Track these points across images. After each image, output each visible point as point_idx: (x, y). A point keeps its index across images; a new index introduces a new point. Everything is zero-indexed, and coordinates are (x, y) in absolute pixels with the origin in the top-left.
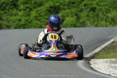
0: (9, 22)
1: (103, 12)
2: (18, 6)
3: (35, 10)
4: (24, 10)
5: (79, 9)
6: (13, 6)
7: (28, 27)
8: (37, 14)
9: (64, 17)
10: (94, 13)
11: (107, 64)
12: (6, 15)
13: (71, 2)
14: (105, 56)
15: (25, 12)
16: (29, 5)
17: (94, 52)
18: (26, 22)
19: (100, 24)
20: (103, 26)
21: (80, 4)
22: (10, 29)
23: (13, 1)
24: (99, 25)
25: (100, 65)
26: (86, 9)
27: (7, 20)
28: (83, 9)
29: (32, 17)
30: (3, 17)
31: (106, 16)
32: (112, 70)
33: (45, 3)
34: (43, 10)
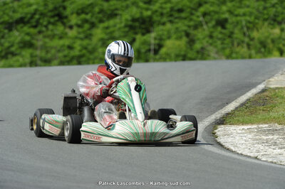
0: (47, 52)
1: (242, 28)
2: (66, 17)
3: (102, 25)
4: (79, 26)
5: (192, 23)
6: (56, 18)
7: (88, 62)
8: (107, 34)
9: (161, 39)
10: (224, 31)
11: (250, 136)
12: (41, 36)
13: (176, 8)
14: (246, 118)
15: (81, 30)
16: (88, 17)
17: (223, 112)
18: (84, 51)
19: (237, 53)
20: (243, 58)
21: (194, 12)
22: (51, 66)
23: (55, 8)
24: (234, 55)
25: (237, 138)
26: (207, 23)
27: (44, 47)
28: (201, 22)
29: (95, 40)
30: (34, 42)
31: (249, 36)
32: (262, 148)
33: (123, 11)
34: (118, 26)
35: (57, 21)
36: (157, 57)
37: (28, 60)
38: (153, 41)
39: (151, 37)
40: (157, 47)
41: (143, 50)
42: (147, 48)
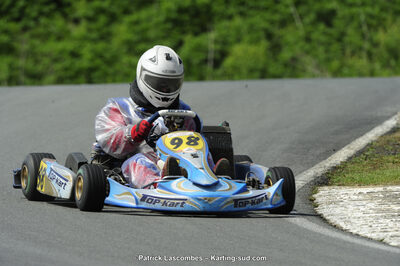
0: (37, 62)
2: (69, 5)
3: (127, 19)
4: (90, 19)
5: (277, 17)
6: (52, 6)
7: (104, 79)
8: (136, 33)
9: (225, 43)
10: (329, 30)
11: (372, 205)
12: (26, 36)
14: (366, 175)
15: (93, 26)
16: (106, 5)
17: (328, 165)
18: (98, 62)
19: (350, 67)
20: (361, 75)
22: (41, 84)
24: (346, 71)
25: (351, 208)
26: (301, 17)
27: (32, 54)
28: (291, 15)
29: (116, 43)
30: (16, 45)
31: (371, 40)
32: (391, 224)
34: (155, 20)
35: (55, 10)
36: (219, 72)
37: (4, 75)
38: (212, 47)
39: (210, 40)
40: (218, 56)
41: (195, 61)
42: (202, 56)
